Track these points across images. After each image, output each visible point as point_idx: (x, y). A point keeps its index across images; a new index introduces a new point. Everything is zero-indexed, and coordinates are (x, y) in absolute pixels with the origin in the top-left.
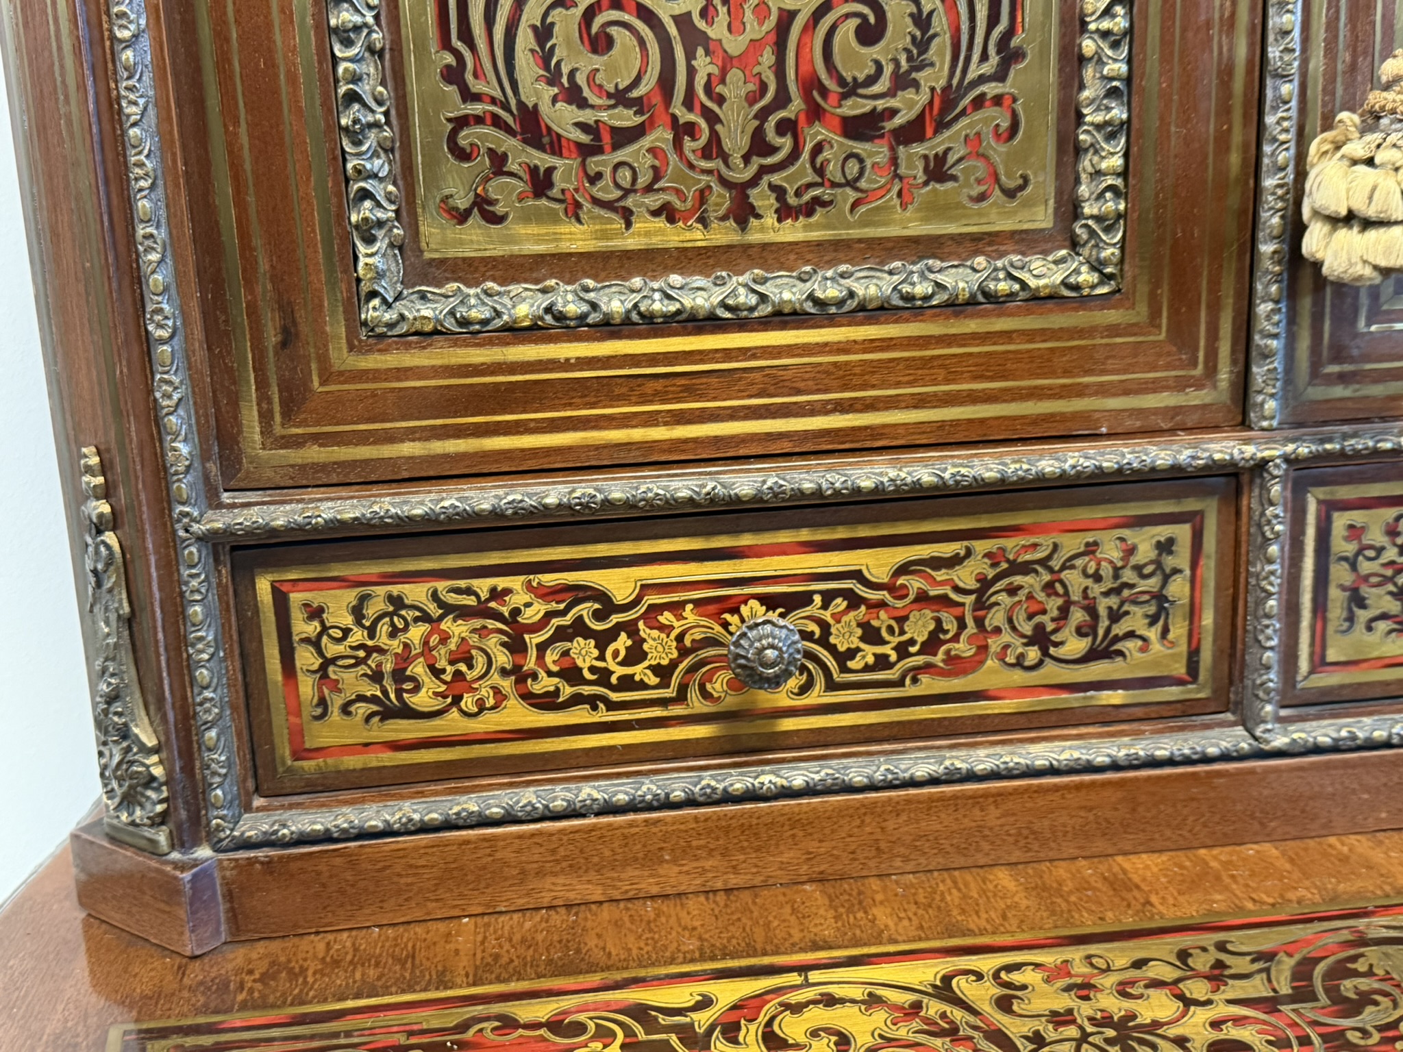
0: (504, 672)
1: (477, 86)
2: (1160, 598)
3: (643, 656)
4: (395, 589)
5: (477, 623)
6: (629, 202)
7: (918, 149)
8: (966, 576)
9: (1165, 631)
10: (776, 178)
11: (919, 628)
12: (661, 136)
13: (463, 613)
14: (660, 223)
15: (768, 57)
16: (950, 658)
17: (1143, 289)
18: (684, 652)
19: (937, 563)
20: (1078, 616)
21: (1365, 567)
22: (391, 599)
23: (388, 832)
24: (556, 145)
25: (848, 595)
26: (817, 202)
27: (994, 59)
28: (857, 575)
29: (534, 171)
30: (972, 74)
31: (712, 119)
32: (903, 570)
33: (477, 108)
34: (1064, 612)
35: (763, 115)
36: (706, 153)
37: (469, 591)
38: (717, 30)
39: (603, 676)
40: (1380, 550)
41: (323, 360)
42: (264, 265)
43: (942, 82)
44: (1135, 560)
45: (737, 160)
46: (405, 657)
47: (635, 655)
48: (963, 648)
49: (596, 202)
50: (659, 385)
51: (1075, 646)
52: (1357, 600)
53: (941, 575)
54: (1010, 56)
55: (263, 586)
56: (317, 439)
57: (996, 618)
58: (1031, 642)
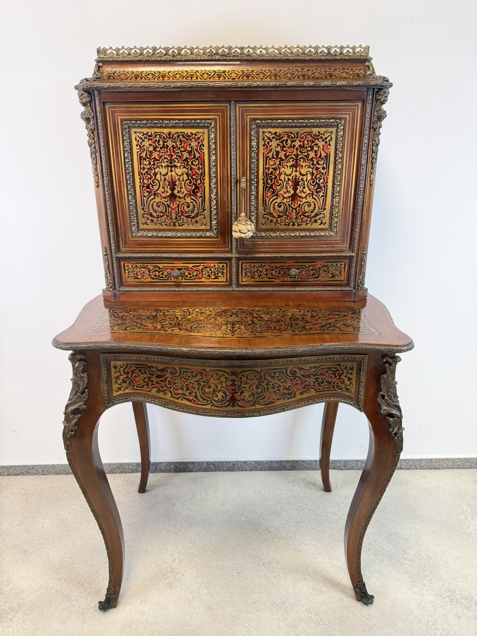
0: (148, 275)
1: (145, 210)
2: (223, 272)
3: (164, 274)
4: (136, 264)
5: (145, 269)
6: (162, 223)
7: (194, 219)
8: (200, 268)
9: (223, 276)
10: (178, 222)
11: (195, 273)
12: (165, 217)
13: (144, 268)
14: (166, 226)
15: (177, 209)
16: (199, 277)
17: (220, 236)
18: (168, 274)
19: (197, 266)
20: (213, 274)
21: (247, 270)
22: (136, 266)
23: (135, 291)
24: (154, 217)
25: (187, 269)
26: (183, 225)
27: (202, 210)
28: (188, 267)
29: (152, 220)
30: (200, 211)
31: (171, 215)
32: (193, 267)
33: (145, 213)
34: (212, 273)
35: (177, 215)
36: (170, 219)
37: (144, 265)
38: (171, 205)
39: (159, 276)
40: (249, 268)
41: (129, 239)
42: (122, 228)
43: (196, 212)
44: (220, 267)
45: (174, 219)
46: (137, 272)
47: (163, 274)
48: (200, 276)
49: (158, 223)
50: (165, 244)
51: (213, 277)
52: (246, 274)
53: (197, 268)
54: (204, 210)
55: (122, 263)
56: (128, 247)
57: (204, 273)
58: (208, 276)
